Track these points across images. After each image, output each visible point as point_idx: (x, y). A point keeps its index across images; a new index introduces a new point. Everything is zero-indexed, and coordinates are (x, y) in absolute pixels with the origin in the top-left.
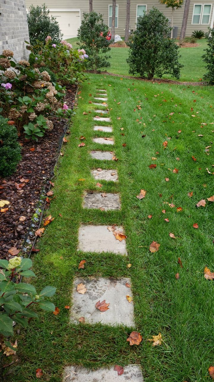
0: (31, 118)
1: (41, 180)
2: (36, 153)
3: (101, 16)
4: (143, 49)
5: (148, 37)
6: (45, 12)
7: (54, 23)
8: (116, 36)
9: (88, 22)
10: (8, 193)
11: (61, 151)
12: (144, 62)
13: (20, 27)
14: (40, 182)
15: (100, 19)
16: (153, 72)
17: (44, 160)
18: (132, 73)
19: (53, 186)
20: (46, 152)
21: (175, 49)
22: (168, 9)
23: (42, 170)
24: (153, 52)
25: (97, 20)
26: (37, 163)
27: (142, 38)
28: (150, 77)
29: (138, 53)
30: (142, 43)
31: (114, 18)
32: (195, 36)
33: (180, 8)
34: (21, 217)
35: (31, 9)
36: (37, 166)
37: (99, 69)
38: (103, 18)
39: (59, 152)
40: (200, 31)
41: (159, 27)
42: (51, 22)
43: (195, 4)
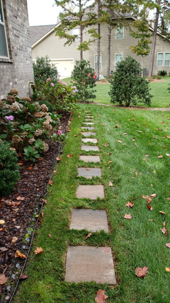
0: (31, 142)
1: (35, 197)
2: (33, 171)
3: (89, 62)
4: (121, 85)
5: (125, 76)
6: (47, 61)
7: (53, 68)
8: (100, 76)
9: (79, 66)
10: (4, 212)
11: (55, 169)
12: (122, 94)
13: (27, 72)
14: (34, 199)
15: (88, 64)
16: (129, 101)
17: (39, 178)
18: (113, 102)
19: (46, 203)
20: (42, 170)
21: (146, 84)
22: (139, 56)
23: (37, 188)
24: (129, 86)
25: (85, 65)
26: (33, 181)
27: (120, 77)
28: (128, 105)
29: (117, 87)
30: (120, 80)
31: (98, 63)
32: (160, 74)
33: (147, 55)
34: (13, 238)
35: (37, 59)
36: (33, 183)
37: (87, 100)
38: (90, 63)
39: (53, 170)
40: (163, 71)
41: (133, 69)
42: (52, 67)
43: (158, 53)
